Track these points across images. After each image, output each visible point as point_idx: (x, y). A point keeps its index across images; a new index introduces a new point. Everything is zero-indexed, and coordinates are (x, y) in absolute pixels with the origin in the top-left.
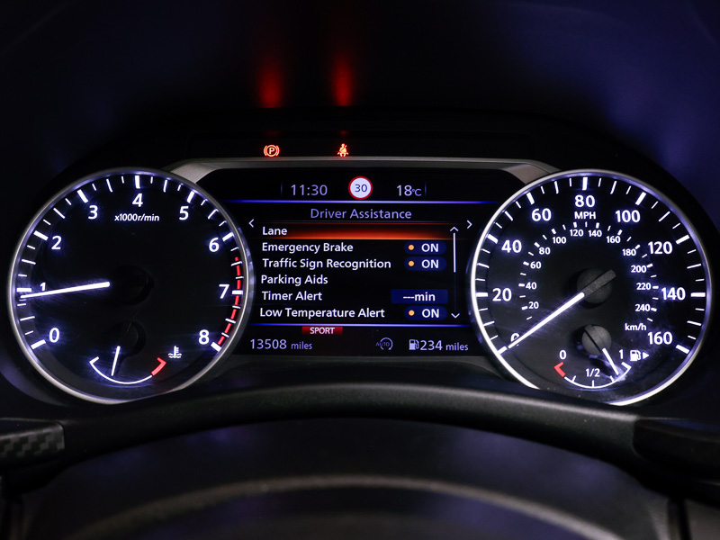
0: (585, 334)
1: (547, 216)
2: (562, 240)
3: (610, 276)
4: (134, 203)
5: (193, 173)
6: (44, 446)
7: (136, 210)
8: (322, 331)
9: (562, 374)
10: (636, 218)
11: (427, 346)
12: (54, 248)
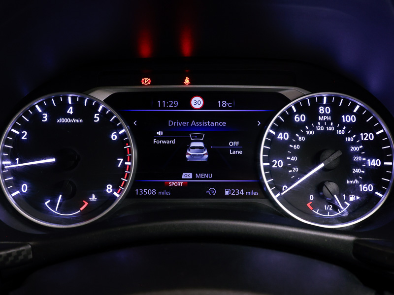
0: (324, 187)
1: (303, 119)
2: (312, 133)
3: (338, 154)
4: (68, 112)
5: (101, 95)
6: (21, 257)
7: (69, 116)
8: (176, 184)
9: (311, 208)
10: (353, 120)
11: (235, 193)
12: (23, 138)
